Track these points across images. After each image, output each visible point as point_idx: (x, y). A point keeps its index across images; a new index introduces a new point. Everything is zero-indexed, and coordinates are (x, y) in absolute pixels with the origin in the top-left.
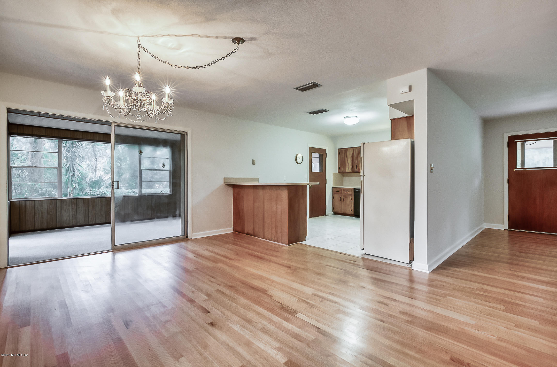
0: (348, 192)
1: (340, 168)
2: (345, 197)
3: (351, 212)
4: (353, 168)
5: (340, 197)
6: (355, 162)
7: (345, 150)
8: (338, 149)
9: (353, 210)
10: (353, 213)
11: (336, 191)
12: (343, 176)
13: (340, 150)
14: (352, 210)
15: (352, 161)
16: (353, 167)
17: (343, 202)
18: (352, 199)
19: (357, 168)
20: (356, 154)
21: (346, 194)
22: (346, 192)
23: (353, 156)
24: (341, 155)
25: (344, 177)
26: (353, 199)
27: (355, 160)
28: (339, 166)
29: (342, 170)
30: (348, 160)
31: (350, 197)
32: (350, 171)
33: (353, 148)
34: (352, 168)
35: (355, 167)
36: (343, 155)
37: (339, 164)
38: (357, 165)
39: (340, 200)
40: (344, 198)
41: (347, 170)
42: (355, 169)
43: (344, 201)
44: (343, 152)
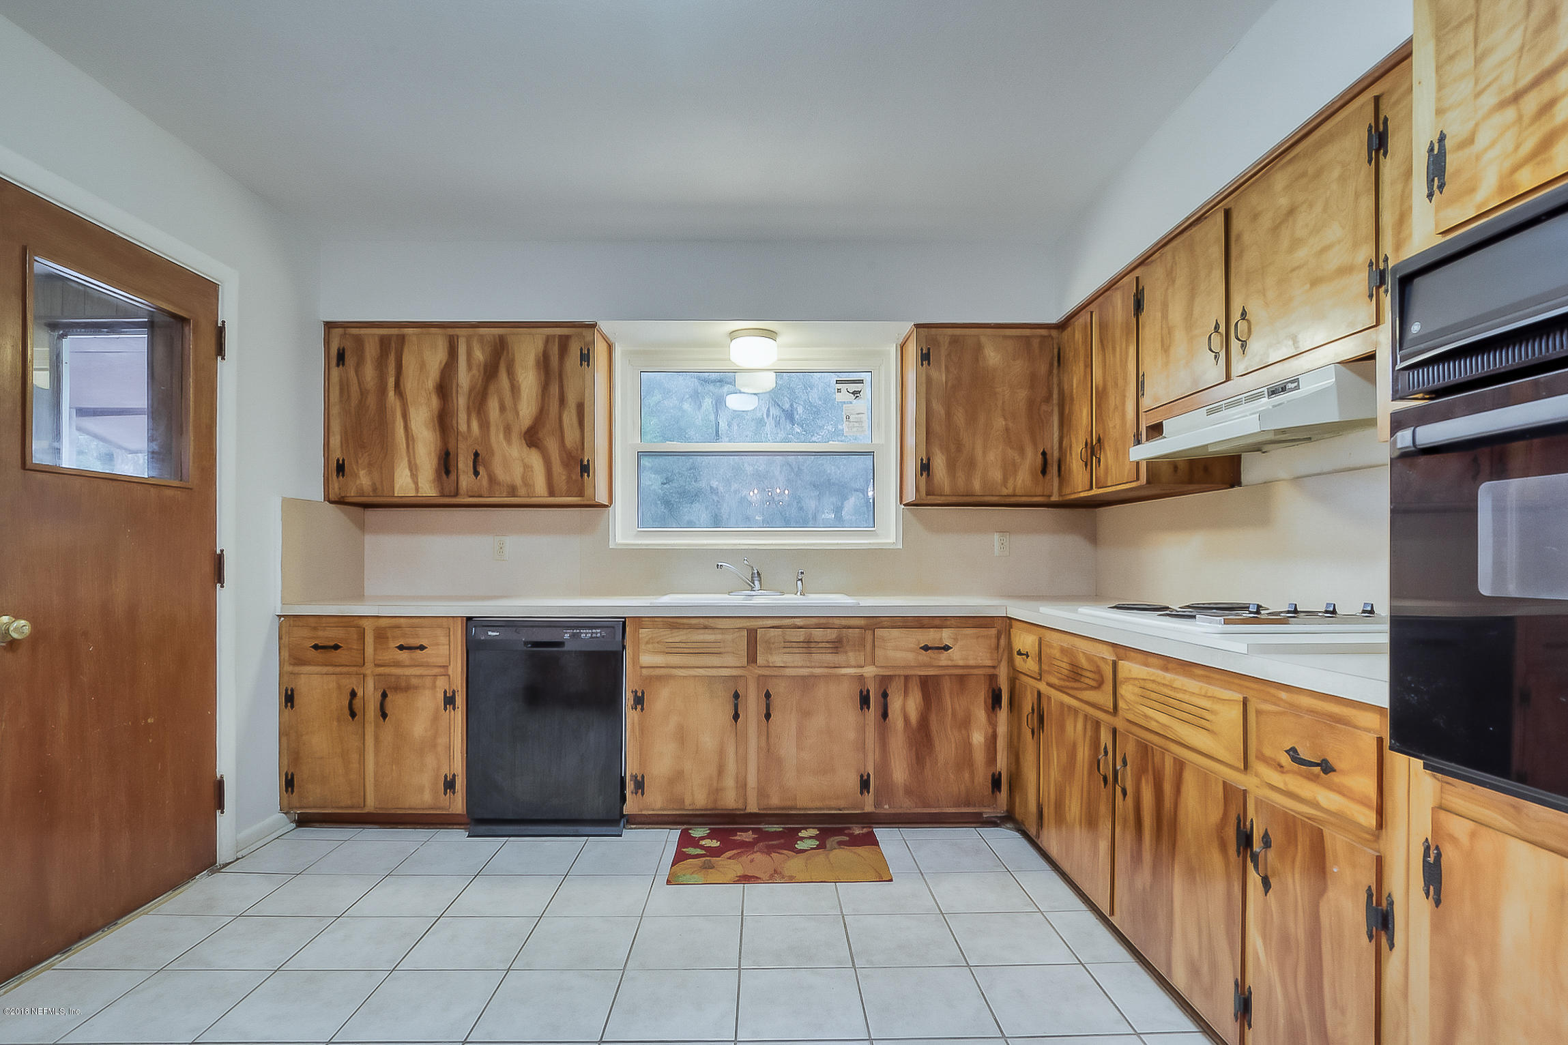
0: (422, 648)
1: (341, 468)
2: (397, 689)
3: (444, 800)
4: (448, 472)
5: (353, 694)
6: (463, 427)
7: (384, 342)
8: (329, 326)
9: (460, 784)
10: (458, 803)
11: (316, 647)
12: (362, 526)
13: (340, 331)
14: (450, 785)
15: (443, 421)
16: (446, 463)
17: (377, 726)
18: (449, 701)
19: (476, 473)
20: (475, 371)
21: (397, 664)
22: (401, 648)
23: (444, 389)
24: (352, 373)
25: (369, 540)
26: (460, 700)
27: (462, 416)
28: (337, 454)
29: (362, 481)
30: (412, 412)
31: (434, 687)
32: (428, 489)
33: (451, 331)
34: (438, 472)
35: (464, 463)
36: (369, 372)
37: (336, 441)
38: (476, 455)
39: (353, 714)
40: (384, 695)
41: (402, 485)
42: (466, 480)
43: (384, 715)
44: (371, 351)
